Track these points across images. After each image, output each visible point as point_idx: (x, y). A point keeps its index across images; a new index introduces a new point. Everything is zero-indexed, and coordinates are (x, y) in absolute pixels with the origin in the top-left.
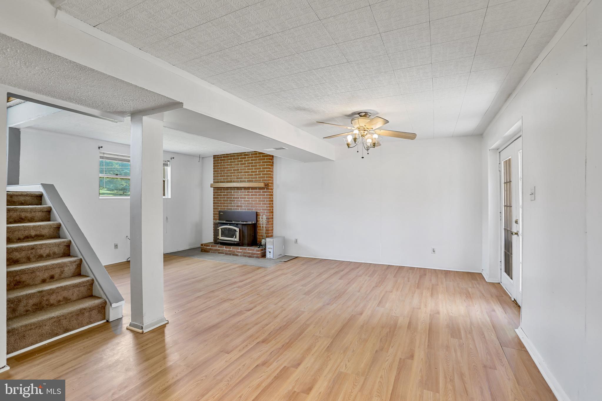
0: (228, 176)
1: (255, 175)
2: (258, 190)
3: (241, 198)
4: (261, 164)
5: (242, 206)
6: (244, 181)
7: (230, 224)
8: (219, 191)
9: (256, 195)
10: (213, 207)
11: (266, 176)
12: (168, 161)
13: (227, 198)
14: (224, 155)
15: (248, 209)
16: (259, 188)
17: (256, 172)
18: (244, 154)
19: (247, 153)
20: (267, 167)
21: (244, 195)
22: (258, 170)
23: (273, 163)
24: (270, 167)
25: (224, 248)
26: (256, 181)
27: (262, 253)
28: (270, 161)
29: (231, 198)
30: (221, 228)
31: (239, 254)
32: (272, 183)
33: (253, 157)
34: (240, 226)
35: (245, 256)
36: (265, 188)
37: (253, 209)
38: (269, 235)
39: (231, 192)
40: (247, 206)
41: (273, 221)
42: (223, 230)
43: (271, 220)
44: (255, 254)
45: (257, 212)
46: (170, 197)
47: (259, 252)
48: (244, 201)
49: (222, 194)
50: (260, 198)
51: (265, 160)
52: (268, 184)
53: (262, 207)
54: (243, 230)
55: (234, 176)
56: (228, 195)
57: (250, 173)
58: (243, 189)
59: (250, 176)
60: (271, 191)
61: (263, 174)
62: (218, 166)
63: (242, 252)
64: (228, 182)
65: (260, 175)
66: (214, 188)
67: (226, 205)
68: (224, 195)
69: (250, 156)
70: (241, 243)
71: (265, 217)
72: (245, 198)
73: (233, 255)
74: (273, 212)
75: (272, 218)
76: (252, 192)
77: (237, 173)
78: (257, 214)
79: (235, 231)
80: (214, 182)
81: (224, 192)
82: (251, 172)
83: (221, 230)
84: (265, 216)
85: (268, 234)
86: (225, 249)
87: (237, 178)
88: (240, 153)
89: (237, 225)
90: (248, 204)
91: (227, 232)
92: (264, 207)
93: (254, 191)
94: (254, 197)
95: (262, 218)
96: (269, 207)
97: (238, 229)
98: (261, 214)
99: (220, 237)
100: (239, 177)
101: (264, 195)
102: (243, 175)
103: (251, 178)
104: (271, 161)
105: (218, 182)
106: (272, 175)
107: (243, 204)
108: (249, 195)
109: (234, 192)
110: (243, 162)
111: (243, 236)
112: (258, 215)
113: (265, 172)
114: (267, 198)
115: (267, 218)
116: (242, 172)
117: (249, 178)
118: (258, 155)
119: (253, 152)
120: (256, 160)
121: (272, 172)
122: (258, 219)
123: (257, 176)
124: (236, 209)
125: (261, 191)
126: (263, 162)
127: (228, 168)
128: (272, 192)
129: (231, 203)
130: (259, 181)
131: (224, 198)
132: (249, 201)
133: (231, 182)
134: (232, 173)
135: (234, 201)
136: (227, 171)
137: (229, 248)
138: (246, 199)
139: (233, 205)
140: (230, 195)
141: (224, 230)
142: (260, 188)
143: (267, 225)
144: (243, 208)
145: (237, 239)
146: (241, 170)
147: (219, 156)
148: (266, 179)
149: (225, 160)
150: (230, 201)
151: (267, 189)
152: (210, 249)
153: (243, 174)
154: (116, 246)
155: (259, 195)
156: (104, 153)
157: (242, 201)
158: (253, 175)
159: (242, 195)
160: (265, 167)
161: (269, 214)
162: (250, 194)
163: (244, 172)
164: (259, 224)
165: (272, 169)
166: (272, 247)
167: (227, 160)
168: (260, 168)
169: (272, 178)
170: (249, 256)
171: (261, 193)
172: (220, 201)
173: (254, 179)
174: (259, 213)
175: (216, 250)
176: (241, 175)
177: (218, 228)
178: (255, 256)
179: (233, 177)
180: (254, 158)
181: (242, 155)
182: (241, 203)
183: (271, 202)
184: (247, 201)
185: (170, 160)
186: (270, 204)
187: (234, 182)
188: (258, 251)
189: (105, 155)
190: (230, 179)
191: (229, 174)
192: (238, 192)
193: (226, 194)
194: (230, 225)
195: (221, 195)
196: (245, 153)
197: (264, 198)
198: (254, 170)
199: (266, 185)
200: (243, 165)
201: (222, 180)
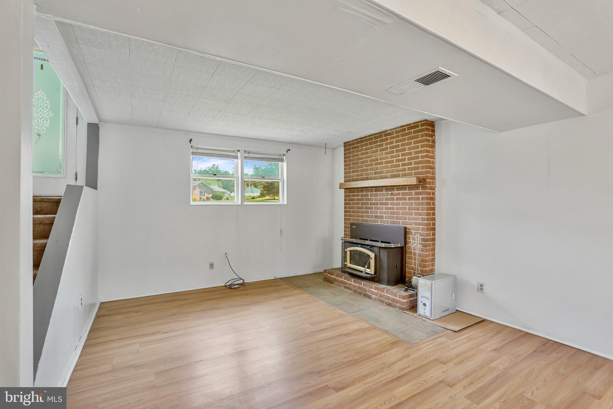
0: (362, 171)
1: (403, 165)
2: (407, 191)
3: (381, 204)
4: (413, 145)
5: (382, 217)
6: (386, 177)
7: (362, 245)
8: (351, 194)
9: (405, 199)
10: (343, 217)
11: (420, 165)
12: (284, 155)
13: (362, 204)
14: (357, 139)
15: (391, 222)
16: (408, 188)
17: (405, 160)
18: (385, 134)
19: (389, 132)
20: (423, 149)
21: (386, 199)
22: (407, 157)
23: (434, 142)
24: (428, 149)
25: (352, 282)
26: (404, 175)
27: (411, 301)
28: (428, 138)
29: (367, 204)
30: (350, 250)
31: (374, 296)
32: (433, 178)
33: (398, 136)
34: (376, 249)
35: (382, 302)
36: (419, 187)
37: (399, 223)
38: (426, 269)
39: (367, 195)
40: (390, 218)
41: (434, 245)
42: (352, 253)
43: (431, 242)
44: (397, 302)
45: (405, 228)
46: (286, 203)
47: (405, 301)
48: (385, 209)
49: (356, 198)
50: (412, 204)
51: (420, 139)
52: (424, 179)
53: (414, 219)
54: (381, 257)
55: (371, 169)
56: (363, 199)
57: (395, 163)
58: (384, 190)
59: (395, 168)
60: (431, 191)
61: (415, 163)
62: (350, 157)
63: (378, 293)
64: (362, 179)
65: (411, 164)
66: (345, 189)
67: (360, 214)
68: (358, 200)
69: (395, 135)
70: (378, 277)
71: (418, 237)
72: (387, 204)
73: (365, 295)
74: (434, 229)
75: (434, 240)
76: (399, 194)
77: (376, 164)
78: (406, 232)
79: (369, 256)
80: (345, 181)
81: (358, 196)
82: (397, 161)
83: (349, 252)
84: (419, 235)
85: (425, 266)
86: (354, 284)
87: (376, 173)
88: (379, 133)
89: (371, 248)
90: (391, 213)
91: (357, 257)
92: (418, 219)
93: (401, 192)
94: (401, 201)
95: (414, 239)
96: (428, 220)
97: (372, 255)
98: (413, 231)
99: (349, 265)
100: (378, 170)
101: (418, 199)
102: (384, 167)
103: (397, 171)
104: (431, 139)
105: (350, 181)
106: (433, 163)
107: (385, 213)
108: (393, 199)
109: (371, 195)
110: (384, 147)
111: (381, 266)
112: (408, 233)
113: (420, 159)
114: (422, 204)
115: (423, 240)
116: (382, 163)
117: (393, 171)
118: (407, 132)
119: (398, 128)
120: (404, 140)
121: (433, 157)
122: (407, 240)
123: (407, 167)
124: (374, 221)
125: (413, 192)
126: (415, 142)
127: (362, 158)
128: (434, 194)
129: (367, 212)
130: (410, 175)
131: (358, 204)
132: (393, 209)
133: (367, 179)
134: (368, 165)
135: (372, 208)
136: (362, 162)
137: (359, 283)
138: (389, 206)
139: (369, 214)
140: (366, 199)
141: (354, 253)
142: (411, 187)
143: (422, 251)
144: (384, 219)
145: (371, 271)
146: (381, 159)
147: (351, 143)
148: (420, 170)
149: (358, 147)
150: (366, 208)
151: (424, 188)
152: (335, 280)
153: (384, 165)
154: (212, 266)
155: (409, 199)
156: (197, 148)
157: (382, 208)
158: (400, 167)
159: (382, 200)
160: (420, 149)
161: (426, 232)
162: (395, 197)
163: (386, 163)
164: (410, 248)
165: (433, 152)
166: (428, 295)
167: (362, 146)
168: (411, 153)
169: (433, 168)
170: (387, 303)
171: (413, 196)
172: (353, 208)
173: (401, 173)
174: (409, 229)
175: (342, 282)
176: (381, 168)
177: (346, 250)
178: (398, 305)
179: (369, 171)
180: (400, 138)
181: (381, 136)
182: (381, 213)
183: (431, 212)
184: (390, 209)
185: (285, 153)
186: (428, 214)
187: (371, 179)
188: (404, 298)
189: (200, 151)
190: (366, 174)
191: (364, 168)
192: (377, 195)
193: (360, 197)
194: (362, 247)
195: (353, 200)
196: (387, 131)
197: (419, 204)
198: (400, 158)
199: (420, 182)
200: (384, 152)
201: (355, 177)
